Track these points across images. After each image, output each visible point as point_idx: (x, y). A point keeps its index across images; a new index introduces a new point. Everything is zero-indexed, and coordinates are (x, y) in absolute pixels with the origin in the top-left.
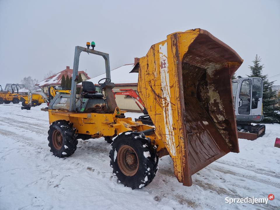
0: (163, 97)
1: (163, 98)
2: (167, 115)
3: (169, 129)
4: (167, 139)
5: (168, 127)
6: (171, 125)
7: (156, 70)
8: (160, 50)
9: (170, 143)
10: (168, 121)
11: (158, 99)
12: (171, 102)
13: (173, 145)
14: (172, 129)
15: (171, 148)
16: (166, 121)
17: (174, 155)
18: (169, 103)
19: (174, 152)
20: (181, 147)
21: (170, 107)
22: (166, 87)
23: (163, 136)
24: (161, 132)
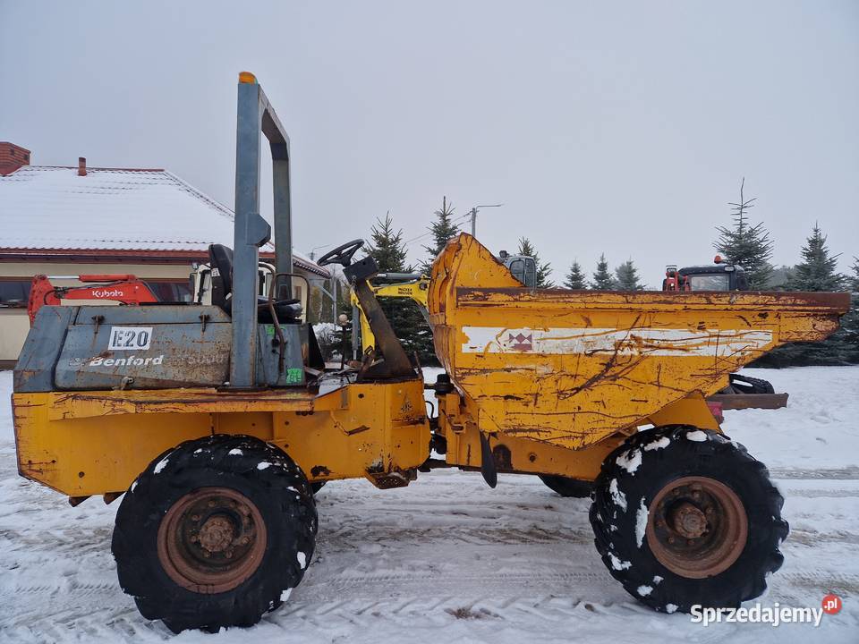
0: (613, 353)
1: (616, 350)
2: (663, 344)
3: (701, 344)
4: (727, 353)
5: (697, 345)
6: (692, 335)
7: (532, 366)
8: (476, 351)
9: (739, 346)
10: (679, 344)
11: (617, 369)
12: (630, 329)
13: (745, 337)
14: (700, 333)
15: (751, 344)
16: (681, 352)
17: (770, 337)
18: (632, 336)
19: (761, 335)
20: (754, 304)
21: (643, 334)
22: (588, 338)
23: (720, 366)
24: (709, 372)
